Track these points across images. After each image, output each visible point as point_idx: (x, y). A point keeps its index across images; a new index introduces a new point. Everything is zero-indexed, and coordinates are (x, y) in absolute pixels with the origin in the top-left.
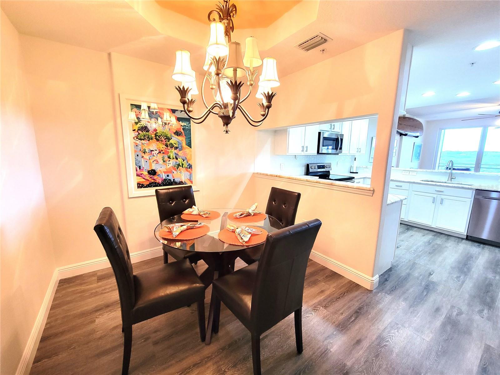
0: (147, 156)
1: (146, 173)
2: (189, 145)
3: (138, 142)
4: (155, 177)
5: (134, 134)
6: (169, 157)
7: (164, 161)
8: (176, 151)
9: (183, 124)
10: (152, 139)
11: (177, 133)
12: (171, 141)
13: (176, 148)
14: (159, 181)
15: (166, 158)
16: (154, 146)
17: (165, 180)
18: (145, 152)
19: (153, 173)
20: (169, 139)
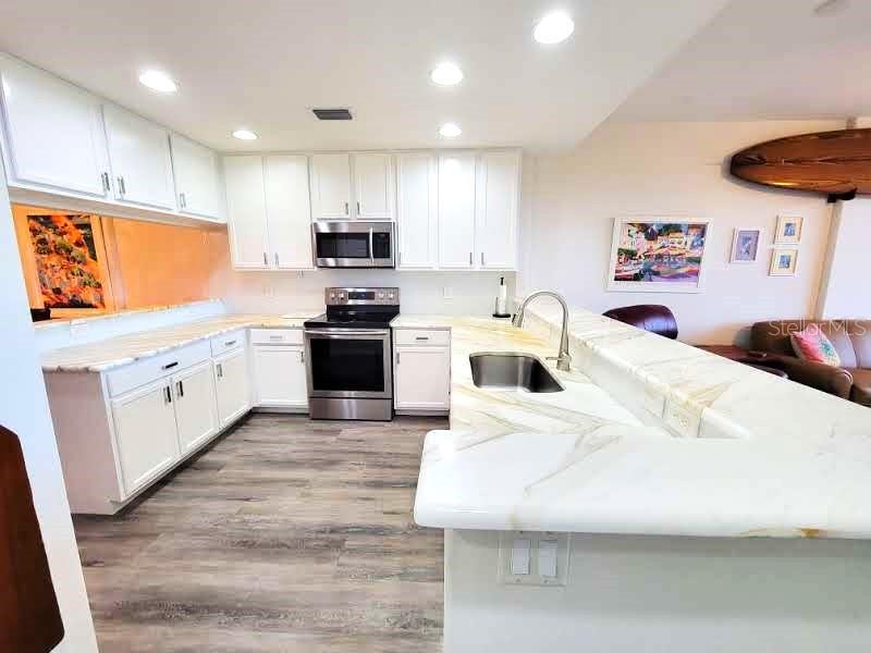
0: (49, 272)
1: (50, 291)
2: (94, 257)
3: (39, 256)
4: (61, 297)
5: (33, 248)
6: (73, 274)
7: (68, 278)
8: (80, 266)
9: (83, 232)
10: (51, 252)
11: (78, 244)
12: (73, 254)
13: (79, 263)
14: (65, 301)
15: (70, 275)
16: (54, 260)
17: (71, 301)
18: (47, 268)
19: (57, 291)
20: (69, 251)
